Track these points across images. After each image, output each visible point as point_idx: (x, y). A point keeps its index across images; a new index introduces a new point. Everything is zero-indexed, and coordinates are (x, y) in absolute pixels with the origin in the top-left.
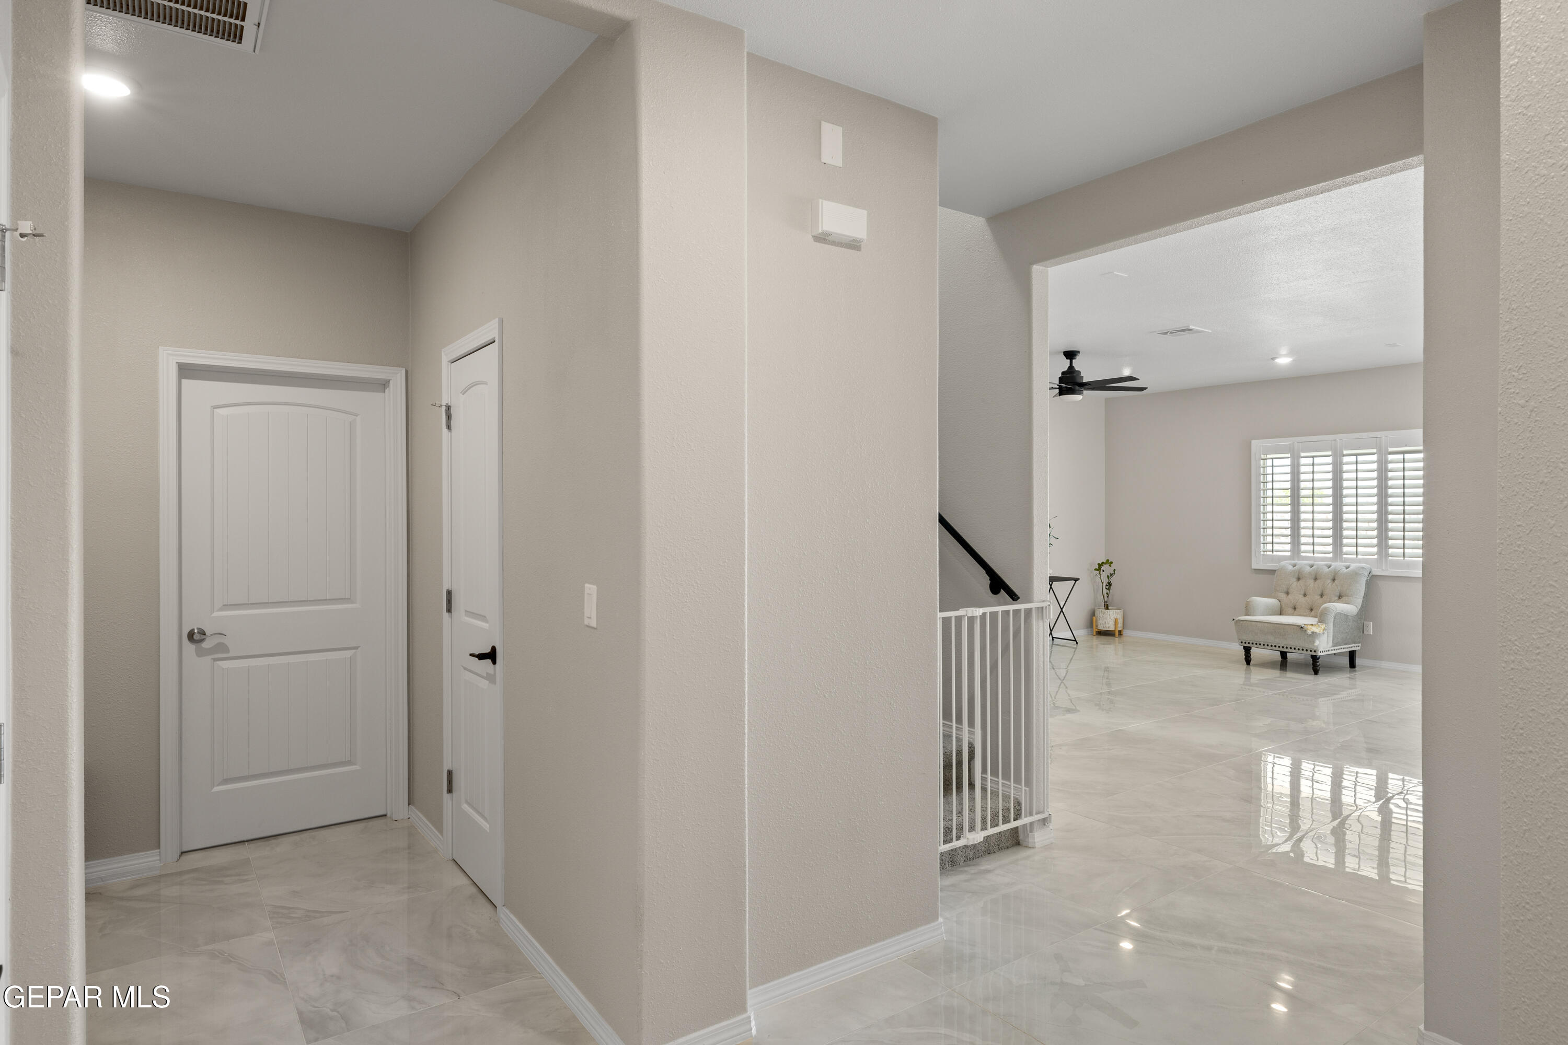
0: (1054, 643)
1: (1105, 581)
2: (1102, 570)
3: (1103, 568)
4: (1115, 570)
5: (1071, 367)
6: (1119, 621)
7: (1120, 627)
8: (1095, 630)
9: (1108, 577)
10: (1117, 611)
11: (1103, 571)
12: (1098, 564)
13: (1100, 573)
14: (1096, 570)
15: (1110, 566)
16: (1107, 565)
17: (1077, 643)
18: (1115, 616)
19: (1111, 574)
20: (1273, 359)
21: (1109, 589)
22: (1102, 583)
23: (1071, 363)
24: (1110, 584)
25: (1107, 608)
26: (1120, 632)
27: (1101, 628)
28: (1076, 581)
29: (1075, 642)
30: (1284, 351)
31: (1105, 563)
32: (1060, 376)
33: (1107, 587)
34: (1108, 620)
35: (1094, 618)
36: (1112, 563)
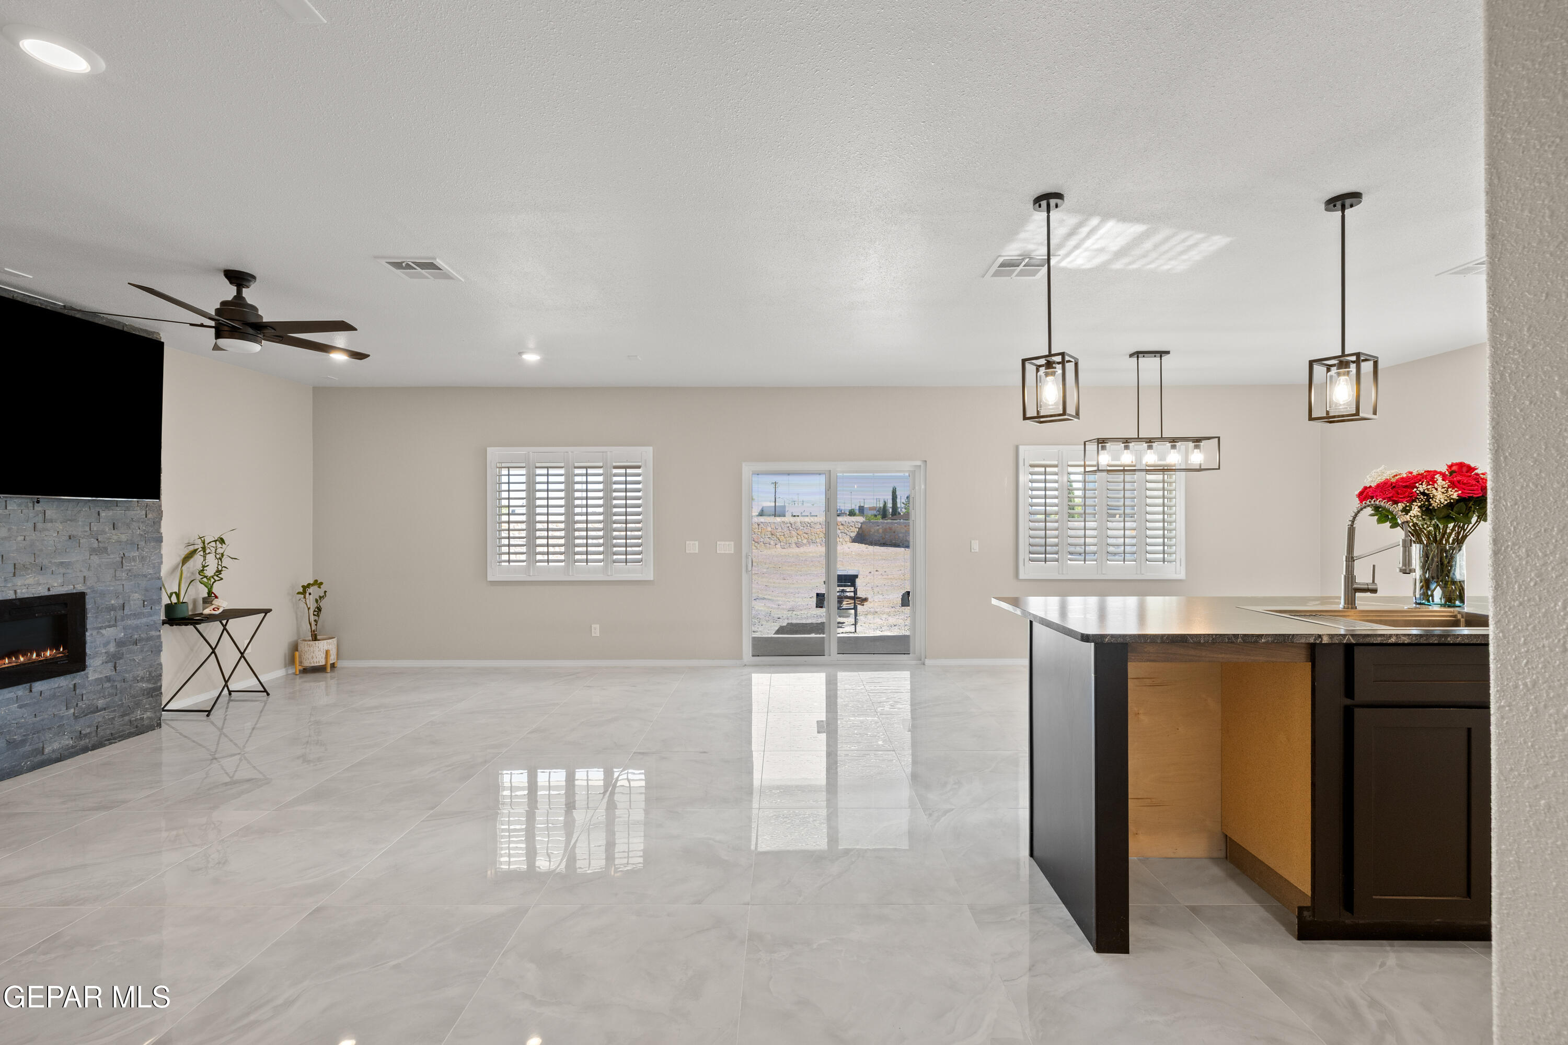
0: (232, 698)
1: (313, 606)
2: (307, 594)
3: (311, 590)
4: (325, 592)
5: (239, 295)
6: (331, 652)
7: (332, 659)
8: (299, 668)
9: (317, 601)
10: (328, 641)
11: (310, 594)
12: (303, 586)
13: (305, 597)
14: (299, 593)
15: (320, 587)
16: (316, 587)
17: (268, 694)
18: (326, 648)
19: (321, 597)
20: (520, 354)
21: (318, 615)
22: (309, 609)
23: (239, 292)
24: (319, 609)
25: (315, 638)
26: (333, 666)
27: (307, 664)
28: (266, 614)
29: (265, 693)
30: (531, 345)
31: (312, 585)
32: (219, 307)
33: (316, 613)
34: (316, 653)
35: (297, 654)
36: (321, 583)
